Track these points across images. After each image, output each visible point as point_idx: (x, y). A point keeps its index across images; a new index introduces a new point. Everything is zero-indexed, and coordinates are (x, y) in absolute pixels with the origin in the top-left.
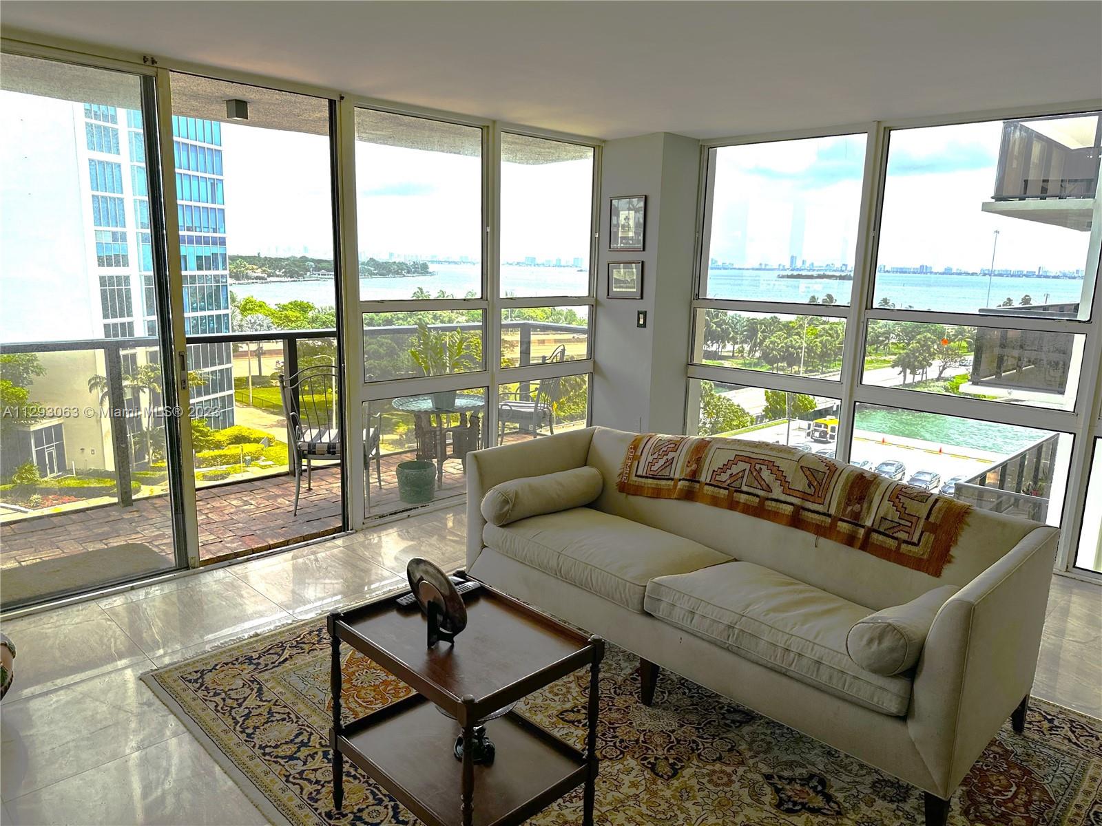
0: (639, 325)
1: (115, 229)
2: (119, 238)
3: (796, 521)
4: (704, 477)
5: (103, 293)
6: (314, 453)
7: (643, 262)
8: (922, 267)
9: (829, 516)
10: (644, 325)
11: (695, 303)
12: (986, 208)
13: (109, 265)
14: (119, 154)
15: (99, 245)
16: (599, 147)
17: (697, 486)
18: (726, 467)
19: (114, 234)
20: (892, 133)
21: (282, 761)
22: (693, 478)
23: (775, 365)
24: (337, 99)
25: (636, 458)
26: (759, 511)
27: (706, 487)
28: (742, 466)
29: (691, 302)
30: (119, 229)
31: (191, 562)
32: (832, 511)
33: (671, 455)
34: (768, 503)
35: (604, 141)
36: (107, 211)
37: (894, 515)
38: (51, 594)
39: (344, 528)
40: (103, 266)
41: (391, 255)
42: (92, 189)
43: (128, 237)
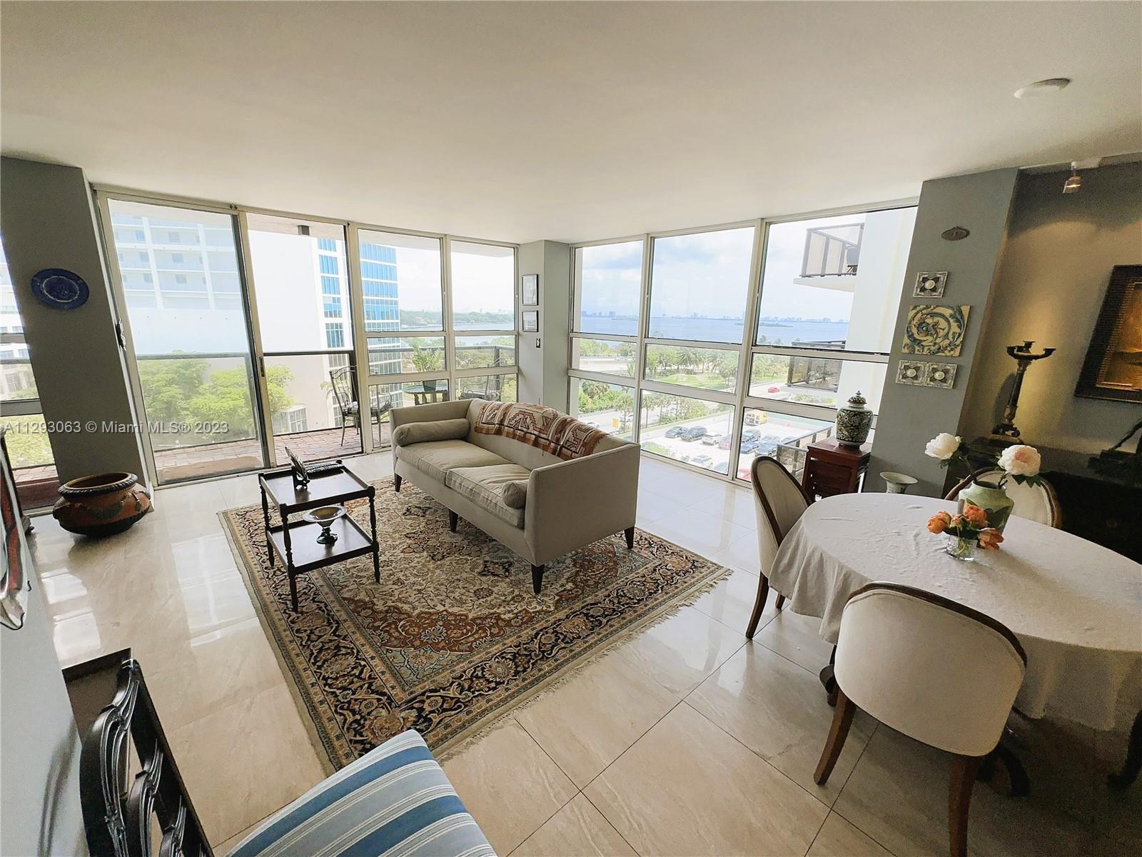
0: (537, 347)
1: (334, 296)
2: (338, 300)
3: (536, 444)
4: (506, 423)
5: (328, 332)
6: (351, 413)
7: (537, 312)
8: (824, 319)
9: (548, 440)
10: (539, 347)
11: (571, 335)
12: (796, 282)
13: (331, 316)
14: (336, 251)
15: (325, 306)
16: (516, 248)
17: (503, 427)
18: (515, 417)
19: (334, 298)
20: (656, 240)
21: (259, 547)
22: (501, 423)
23: (727, 379)
24: (346, 225)
25: (483, 414)
26: (523, 439)
27: (506, 428)
28: (521, 416)
29: (569, 334)
30: (336, 296)
31: (271, 465)
32: (550, 438)
33: (496, 411)
34: (528, 435)
35: (519, 245)
36: (329, 285)
37: (572, 439)
38: (195, 477)
39: (362, 452)
40: (327, 317)
41: (500, 310)
42: (321, 272)
43: (342, 300)
